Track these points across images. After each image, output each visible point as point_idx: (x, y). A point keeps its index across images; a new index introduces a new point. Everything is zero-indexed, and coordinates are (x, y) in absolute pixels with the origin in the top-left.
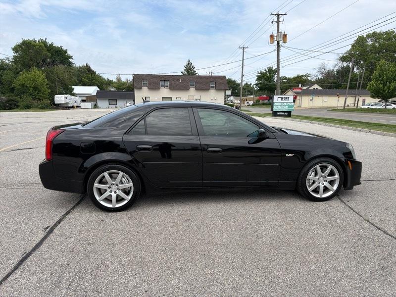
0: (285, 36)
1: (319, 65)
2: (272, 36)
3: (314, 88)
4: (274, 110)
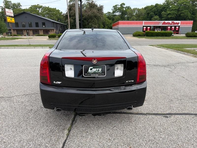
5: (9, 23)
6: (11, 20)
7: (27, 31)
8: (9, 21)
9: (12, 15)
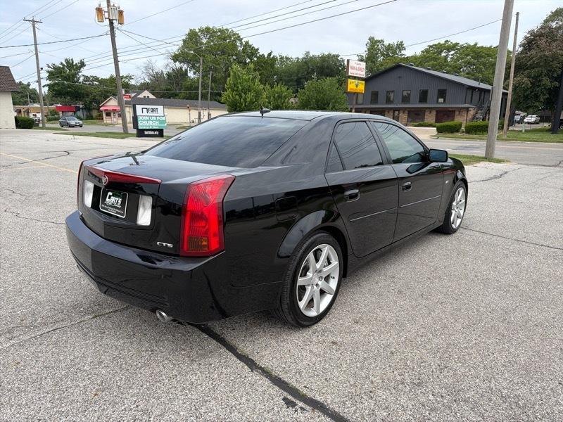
0: (121, 13)
1: (145, 63)
2: (99, 10)
3: (145, 97)
4: (140, 128)
5: (359, 95)
6: (357, 86)
7: (394, 113)
8: (351, 89)
9: (363, 74)
